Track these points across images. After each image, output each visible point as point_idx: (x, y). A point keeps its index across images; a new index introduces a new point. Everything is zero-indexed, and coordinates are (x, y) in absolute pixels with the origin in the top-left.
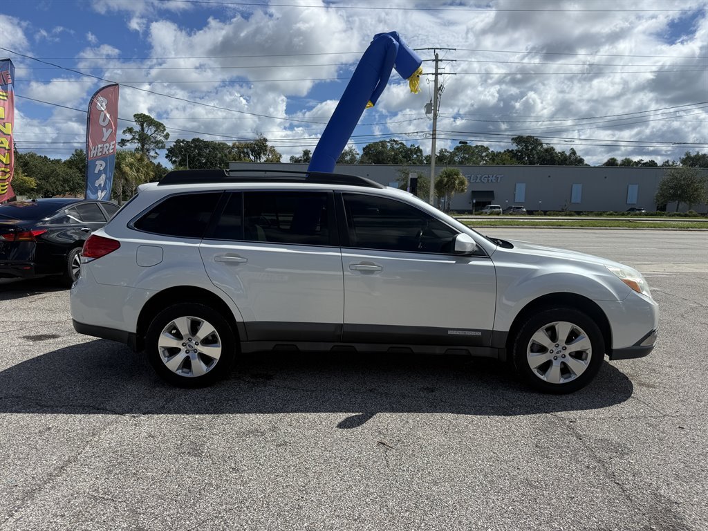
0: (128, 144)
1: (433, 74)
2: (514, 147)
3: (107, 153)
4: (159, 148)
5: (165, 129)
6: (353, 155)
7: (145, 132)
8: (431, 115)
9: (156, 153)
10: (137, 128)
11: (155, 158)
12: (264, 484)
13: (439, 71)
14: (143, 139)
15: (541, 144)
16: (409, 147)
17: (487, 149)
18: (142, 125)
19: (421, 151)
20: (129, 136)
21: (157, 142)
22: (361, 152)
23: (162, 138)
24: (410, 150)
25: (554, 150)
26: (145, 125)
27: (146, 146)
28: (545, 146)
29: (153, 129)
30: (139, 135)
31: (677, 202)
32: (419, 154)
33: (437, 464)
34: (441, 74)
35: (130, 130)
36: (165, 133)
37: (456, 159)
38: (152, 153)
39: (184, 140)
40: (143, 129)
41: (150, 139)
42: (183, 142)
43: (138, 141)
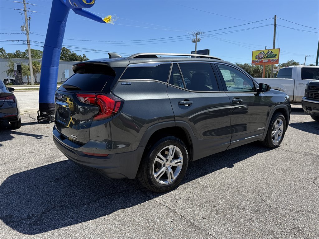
1: (23, 10)
15: (70, 51)
25: (76, 55)
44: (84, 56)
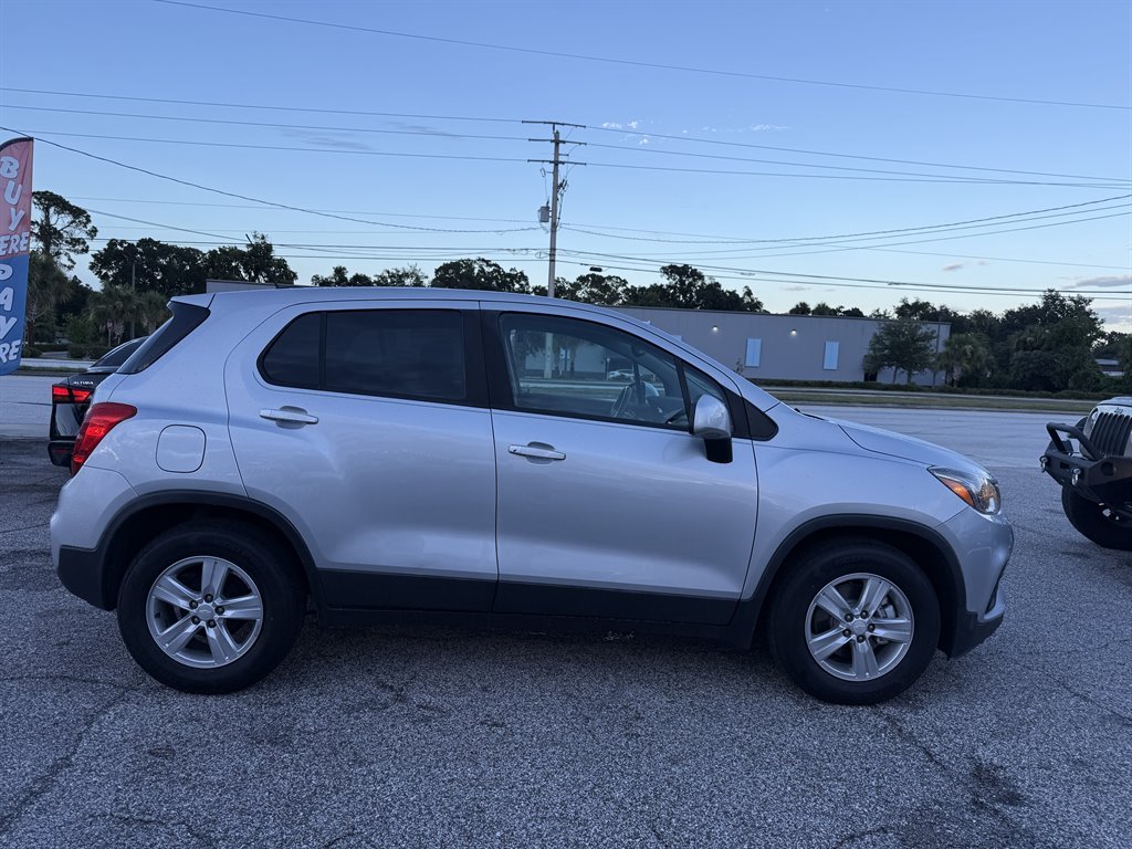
1: (551, 162)
2: (664, 281)
3: (17, 251)
4: (77, 252)
5: (89, 221)
6: (418, 278)
7: (53, 221)
8: (548, 225)
9: (70, 259)
10: (37, 215)
11: (70, 268)
12: (413, 781)
13: (561, 159)
14: (48, 234)
15: (701, 277)
16: (507, 271)
17: (625, 282)
18: (46, 210)
19: (525, 279)
21: (75, 242)
22: (432, 276)
23: (84, 236)
24: (509, 275)
25: (720, 286)
26: (52, 210)
27: (53, 249)
28: (708, 282)
29: (69, 218)
30: (42, 227)
31: (894, 368)
32: (523, 282)
33: (667, 735)
34: (563, 163)
36: (89, 226)
37: (579, 294)
38: (64, 260)
39: (123, 242)
40: (47, 217)
41: (61, 236)
42: (121, 245)
43: (39, 237)
44: (749, 293)
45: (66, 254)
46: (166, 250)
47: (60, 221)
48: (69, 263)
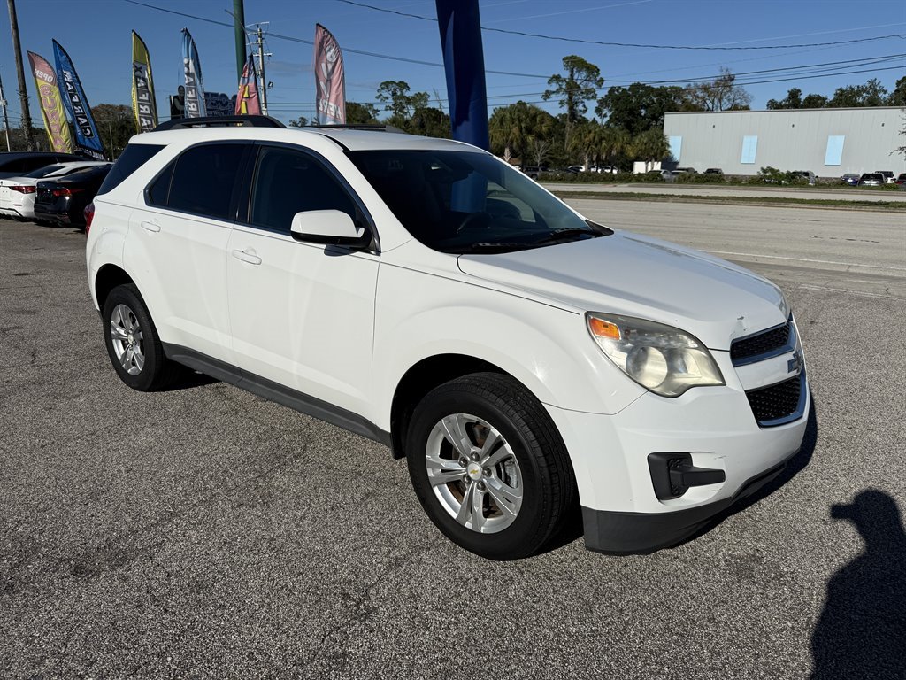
0: (553, 96)
4: (588, 99)
5: (598, 74)
7: (575, 77)
9: (584, 106)
10: (565, 74)
11: (585, 111)
14: (572, 87)
18: (572, 71)
20: (554, 87)
21: (588, 92)
23: (595, 86)
26: (575, 70)
27: (574, 98)
29: (584, 74)
30: (568, 83)
35: (557, 78)
36: (598, 78)
38: (580, 107)
39: (619, 88)
40: (572, 76)
41: (579, 88)
42: (618, 91)
43: (565, 91)
45: (582, 102)
46: (649, 90)
47: (580, 77)
48: (583, 109)
